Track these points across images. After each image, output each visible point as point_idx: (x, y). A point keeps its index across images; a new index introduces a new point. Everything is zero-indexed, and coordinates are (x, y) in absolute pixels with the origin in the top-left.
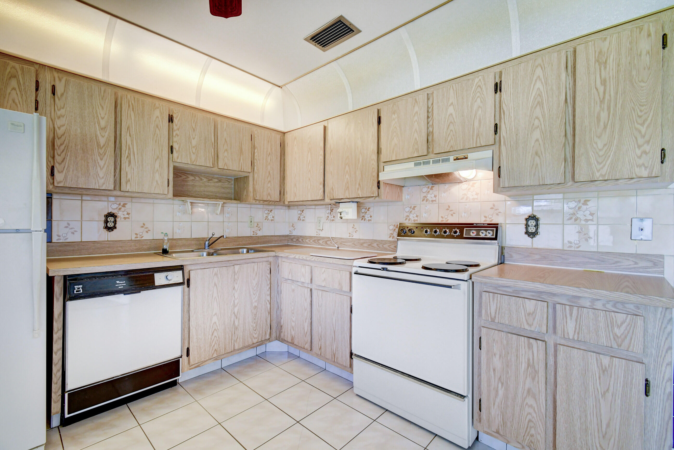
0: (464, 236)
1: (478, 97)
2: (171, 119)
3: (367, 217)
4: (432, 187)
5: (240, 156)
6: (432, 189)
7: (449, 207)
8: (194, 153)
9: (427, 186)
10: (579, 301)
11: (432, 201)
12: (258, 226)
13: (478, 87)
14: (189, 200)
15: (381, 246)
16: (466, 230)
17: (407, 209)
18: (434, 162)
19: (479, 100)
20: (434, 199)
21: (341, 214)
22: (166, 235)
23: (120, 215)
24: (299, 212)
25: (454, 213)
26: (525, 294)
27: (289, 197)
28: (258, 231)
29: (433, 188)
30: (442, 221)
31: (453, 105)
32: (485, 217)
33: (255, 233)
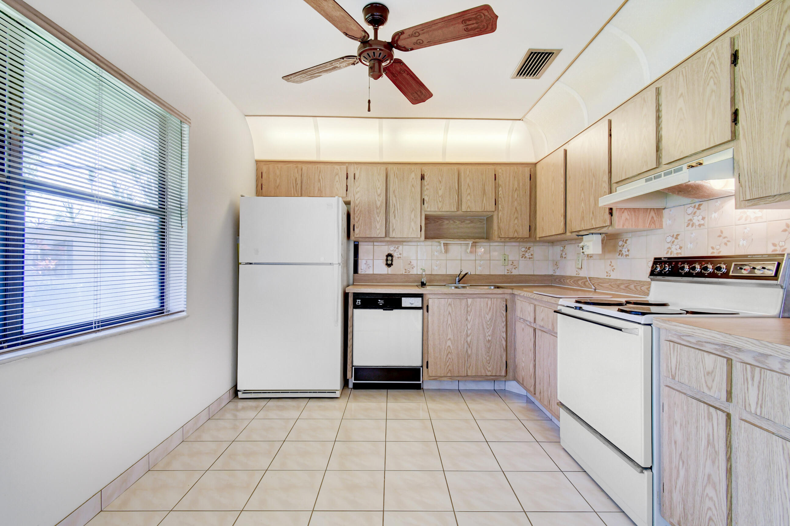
0: (731, 274)
1: (711, 77)
2: (423, 178)
3: (624, 251)
4: (700, 205)
5: (483, 196)
6: (699, 209)
7: (722, 232)
8: (440, 202)
9: (693, 205)
10: (767, 361)
11: (700, 225)
12: (514, 264)
13: (710, 64)
14: (442, 241)
15: (638, 288)
16: (735, 265)
17: (669, 239)
18: (665, 175)
19: (712, 82)
20: (702, 222)
21: (583, 249)
22: (424, 270)
23: (395, 255)
24: (562, 248)
25: (728, 241)
26: (708, 347)
27: (540, 234)
28: (513, 269)
29: (701, 207)
30: (713, 253)
31: (683, 96)
32: (774, 245)
33: (509, 272)
